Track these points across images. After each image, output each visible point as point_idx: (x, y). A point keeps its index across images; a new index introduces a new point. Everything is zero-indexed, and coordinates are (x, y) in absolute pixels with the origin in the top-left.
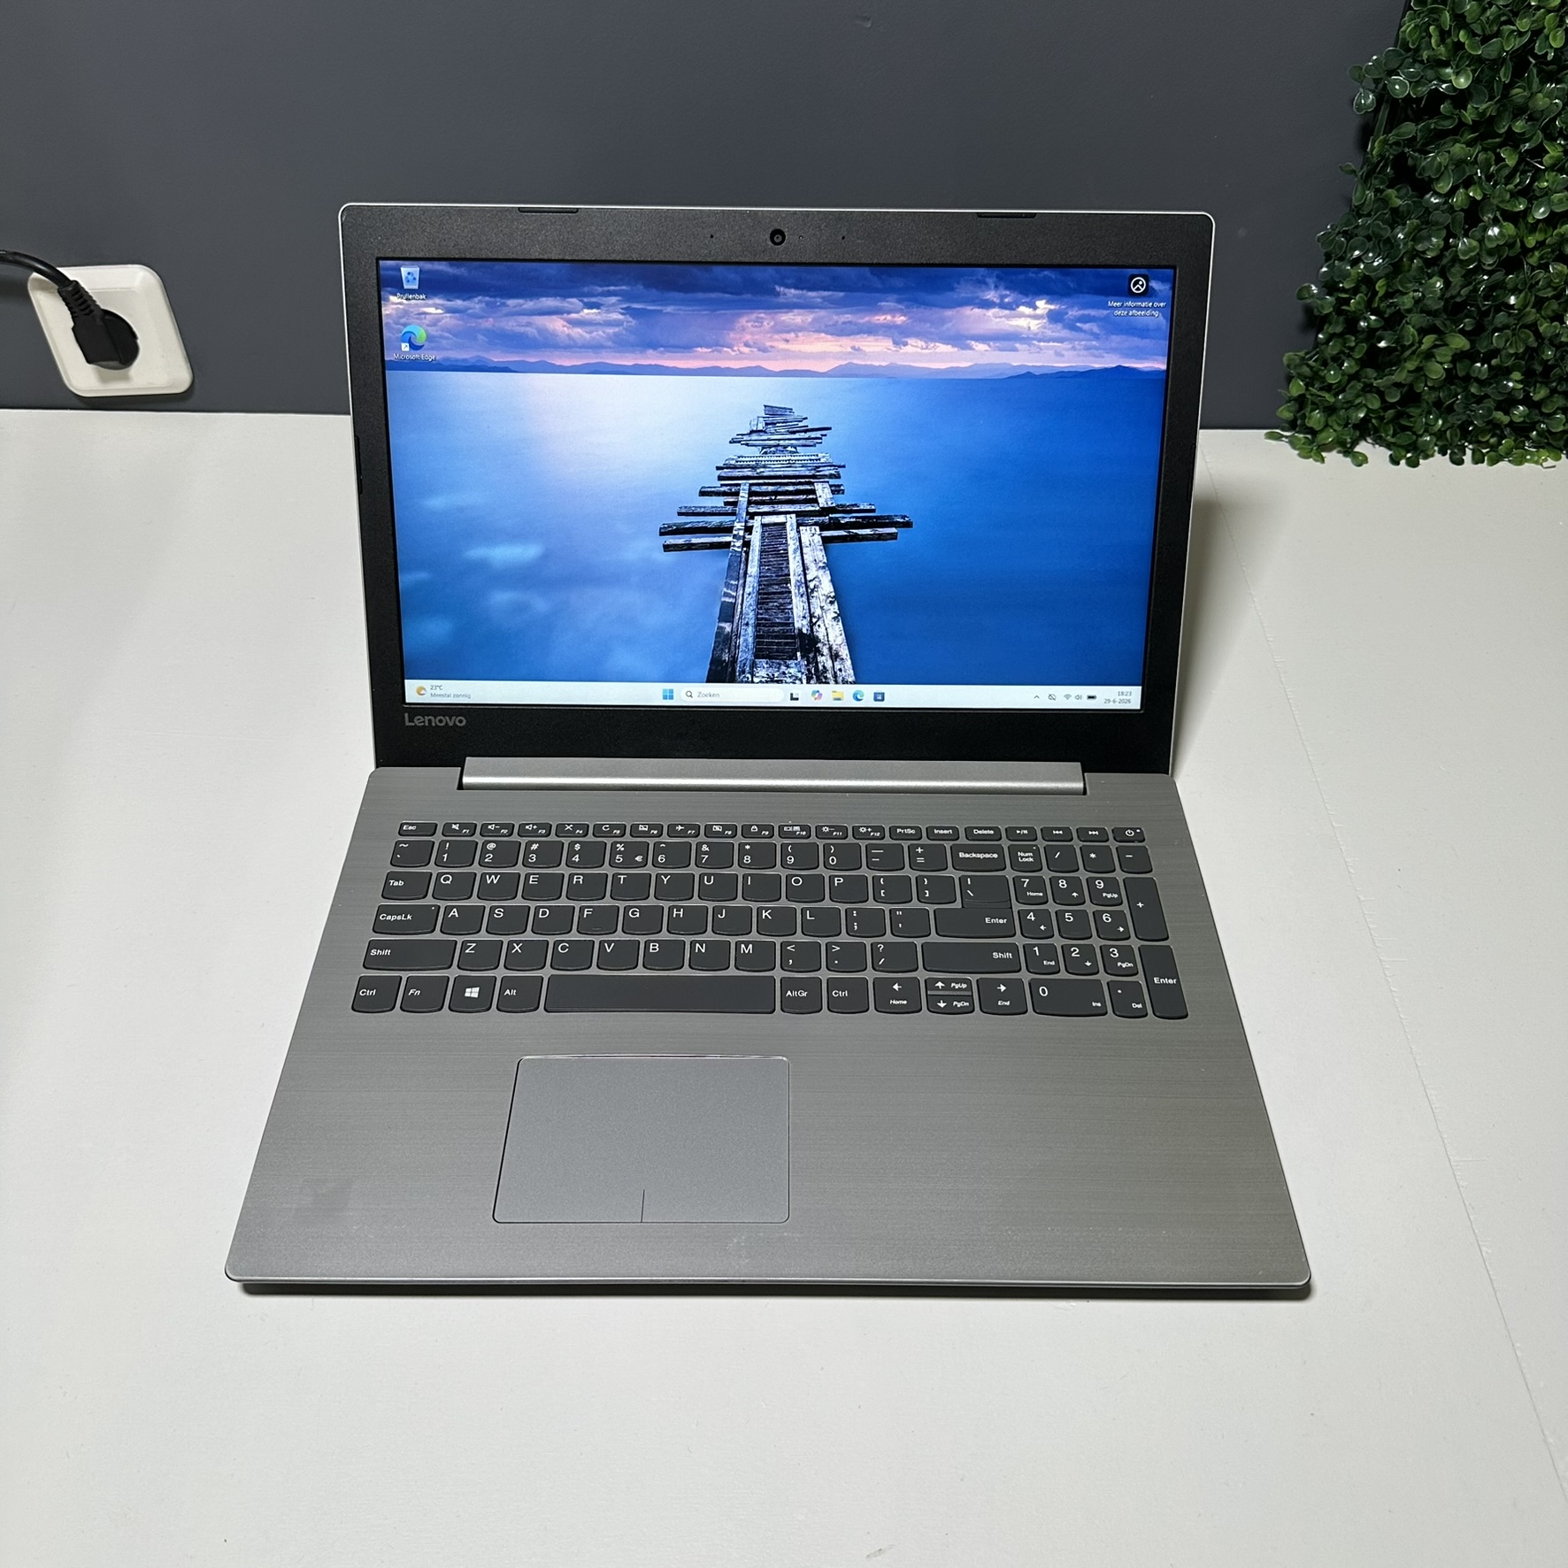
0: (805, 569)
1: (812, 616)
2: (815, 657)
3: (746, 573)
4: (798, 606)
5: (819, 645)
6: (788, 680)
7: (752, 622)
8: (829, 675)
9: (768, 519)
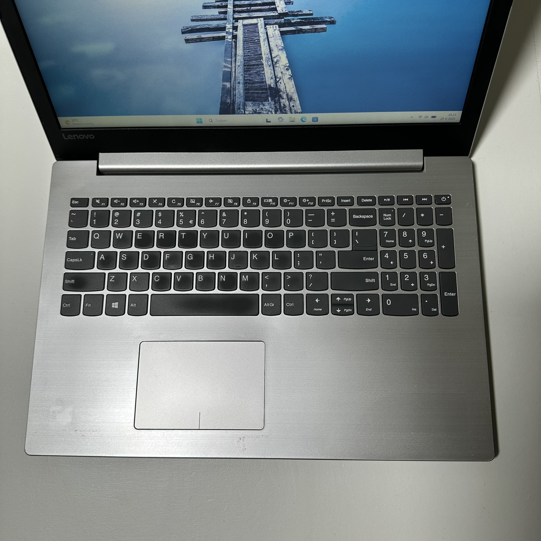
0: (271, 51)
1: (276, 77)
2: (279, 100)
3: (236, 55)
4: (268, 72)
5: (281, 93)
6: (264, 112)
7: (242, 81)
8: (287, 109)
9: (246, 22)
